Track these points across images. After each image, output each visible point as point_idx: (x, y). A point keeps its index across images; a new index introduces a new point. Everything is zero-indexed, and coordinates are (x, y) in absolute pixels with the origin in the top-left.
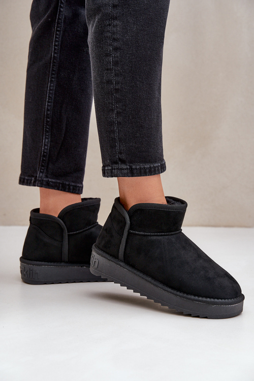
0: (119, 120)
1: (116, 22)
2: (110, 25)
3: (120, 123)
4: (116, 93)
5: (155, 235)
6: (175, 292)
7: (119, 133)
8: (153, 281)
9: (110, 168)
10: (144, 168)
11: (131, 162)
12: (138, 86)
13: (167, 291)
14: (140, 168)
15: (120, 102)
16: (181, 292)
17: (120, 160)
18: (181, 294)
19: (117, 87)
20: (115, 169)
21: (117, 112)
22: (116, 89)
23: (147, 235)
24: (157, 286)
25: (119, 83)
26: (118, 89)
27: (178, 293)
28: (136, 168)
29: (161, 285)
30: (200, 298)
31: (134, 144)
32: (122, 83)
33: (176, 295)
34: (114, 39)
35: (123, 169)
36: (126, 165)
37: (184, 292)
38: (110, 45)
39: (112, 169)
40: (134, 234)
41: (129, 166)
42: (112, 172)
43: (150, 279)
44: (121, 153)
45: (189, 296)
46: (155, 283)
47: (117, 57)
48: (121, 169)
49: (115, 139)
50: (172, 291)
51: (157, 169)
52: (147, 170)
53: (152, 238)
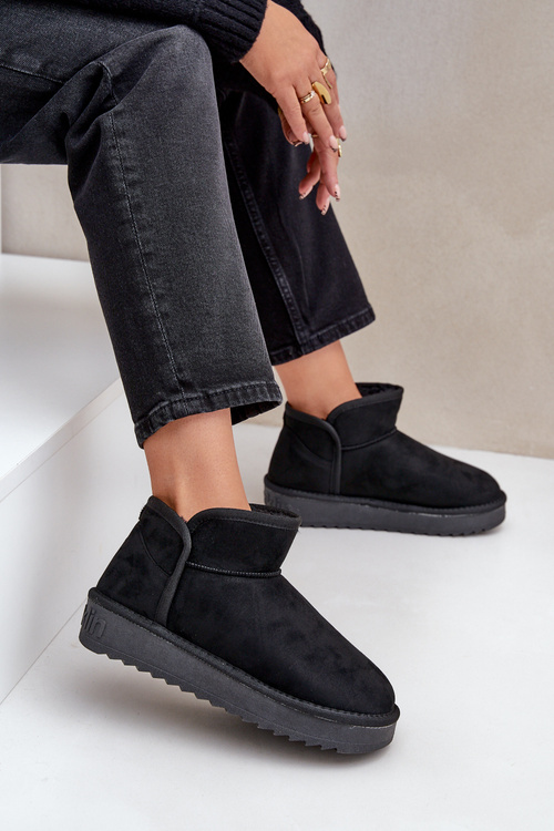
1: (123, 141)
2: (114, 147)
3: (167, 314)
4: (147, 261)
5: (239, 576)
6: (277, 694)
7: (168, 334)
8: (229, 668)
9: (167, 403)
10: (232, 390)
13: (261, 692)
14: (224, 391)
15: (158, 277)
16: (288, 693)
17: (183, 383)
18: (290, 699)
19: (147, 251)
21: (157, 295)
22: (146, 254)
23: (223, 574)
24: (236, 679)
25: (148, 243)
26: (150, 254)
27: (283, 696)
29: (248, 678)
30: (327, 710)
32: (155, 242)
33: (278, 701)
34: (127, 169)
35: (192, 400)
36: (196, 391)
37: (295, 696)
38: (121, 180)
39: (171, 403)
40: (197, 569)
41: (202, 391)
43: (223, 664)
44: (180, 370)
45: (305, 704)
46: (234, 672)
47: (138, 196)
48: (188, 400)
50: (271, 691)
53: (233, 579)
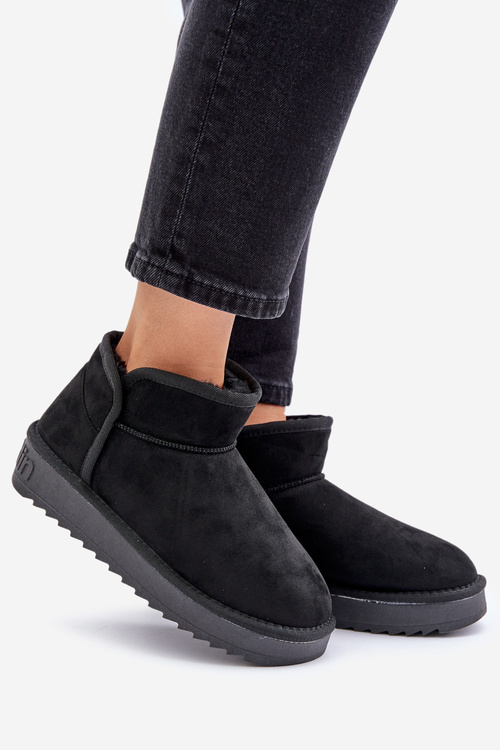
0: (202, 159)
3: (203, 166)
4: (216, 95)
5: (172, 448)
7: (191, 189)
9: (144, 258)
10: (221, 290)
11: (196, 266)
12: (273, 99)
14: (212, 286)
15: (219, 120)
17: (174, 250)
19: (223, 83)
20: (153, 265)
21: (205, 138)
22: (219, 86)
23: (153, 443)
25: (230, 75)
26: (224, 88)
28: (202, 283)
31: (217, 228)
32: (237, 78)
35: (172, 274)
36: (183, 267)
39: (149, 263)
40: (126, 432)
41: (189, 271)
42: (144, 270)
44: (180, 236)
47: (248, 12)
48: (167, 271)
49: (179, 198)
51: (251, 303)
52: (226, 298)
53: (164, 451)
